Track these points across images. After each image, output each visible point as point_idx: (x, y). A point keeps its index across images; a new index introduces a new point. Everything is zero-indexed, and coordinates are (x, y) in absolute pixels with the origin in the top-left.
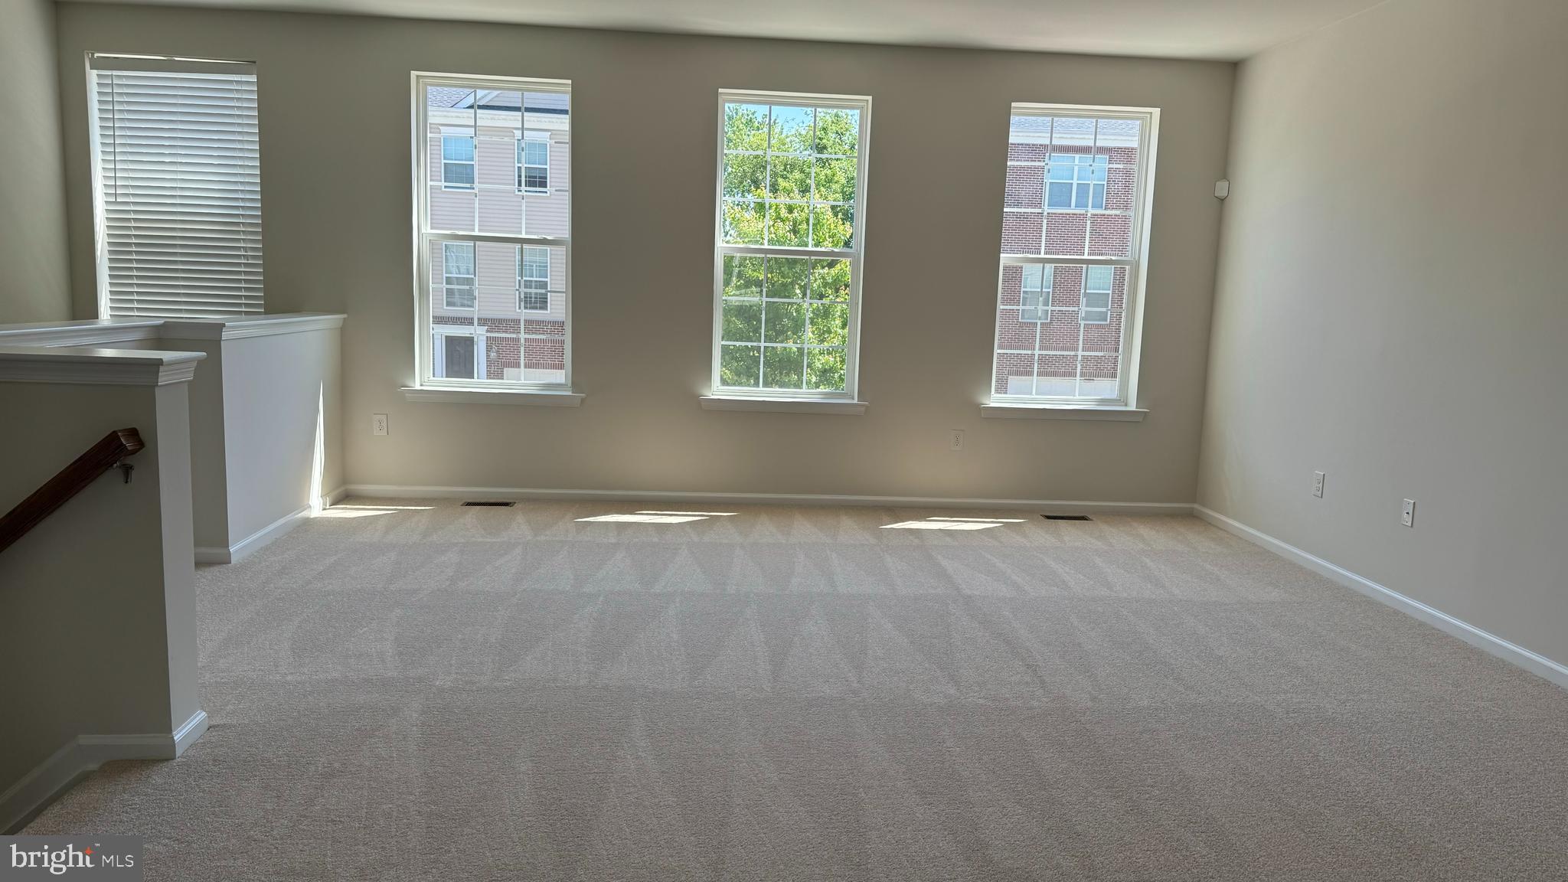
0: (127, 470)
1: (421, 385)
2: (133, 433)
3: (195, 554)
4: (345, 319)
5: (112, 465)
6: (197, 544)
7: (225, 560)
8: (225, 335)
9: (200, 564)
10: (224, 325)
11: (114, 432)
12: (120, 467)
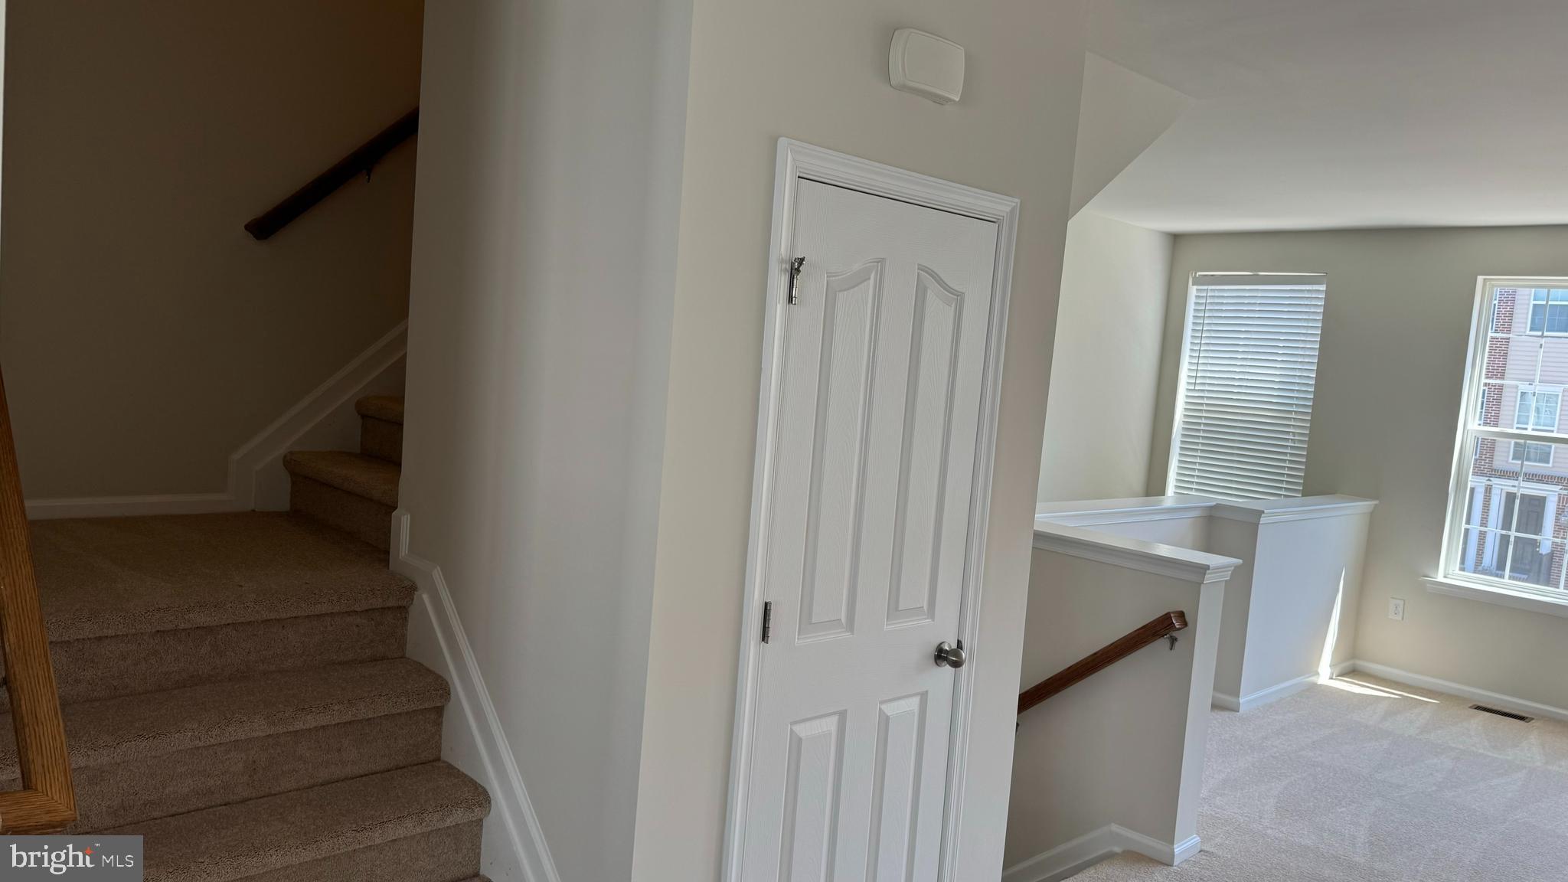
0: (1173, 640)
1: (1445, 577)
2: (1181, 615)
3: (1213, 697)
4: (1376, 505)
5: (1163, 636)
6: (1215, 689)
7: (1234, 709)
8: (1263, 520)
9: (1216, 706)
10: (1263, 512)
11: (1169, 613)
12: (1168, 638)
